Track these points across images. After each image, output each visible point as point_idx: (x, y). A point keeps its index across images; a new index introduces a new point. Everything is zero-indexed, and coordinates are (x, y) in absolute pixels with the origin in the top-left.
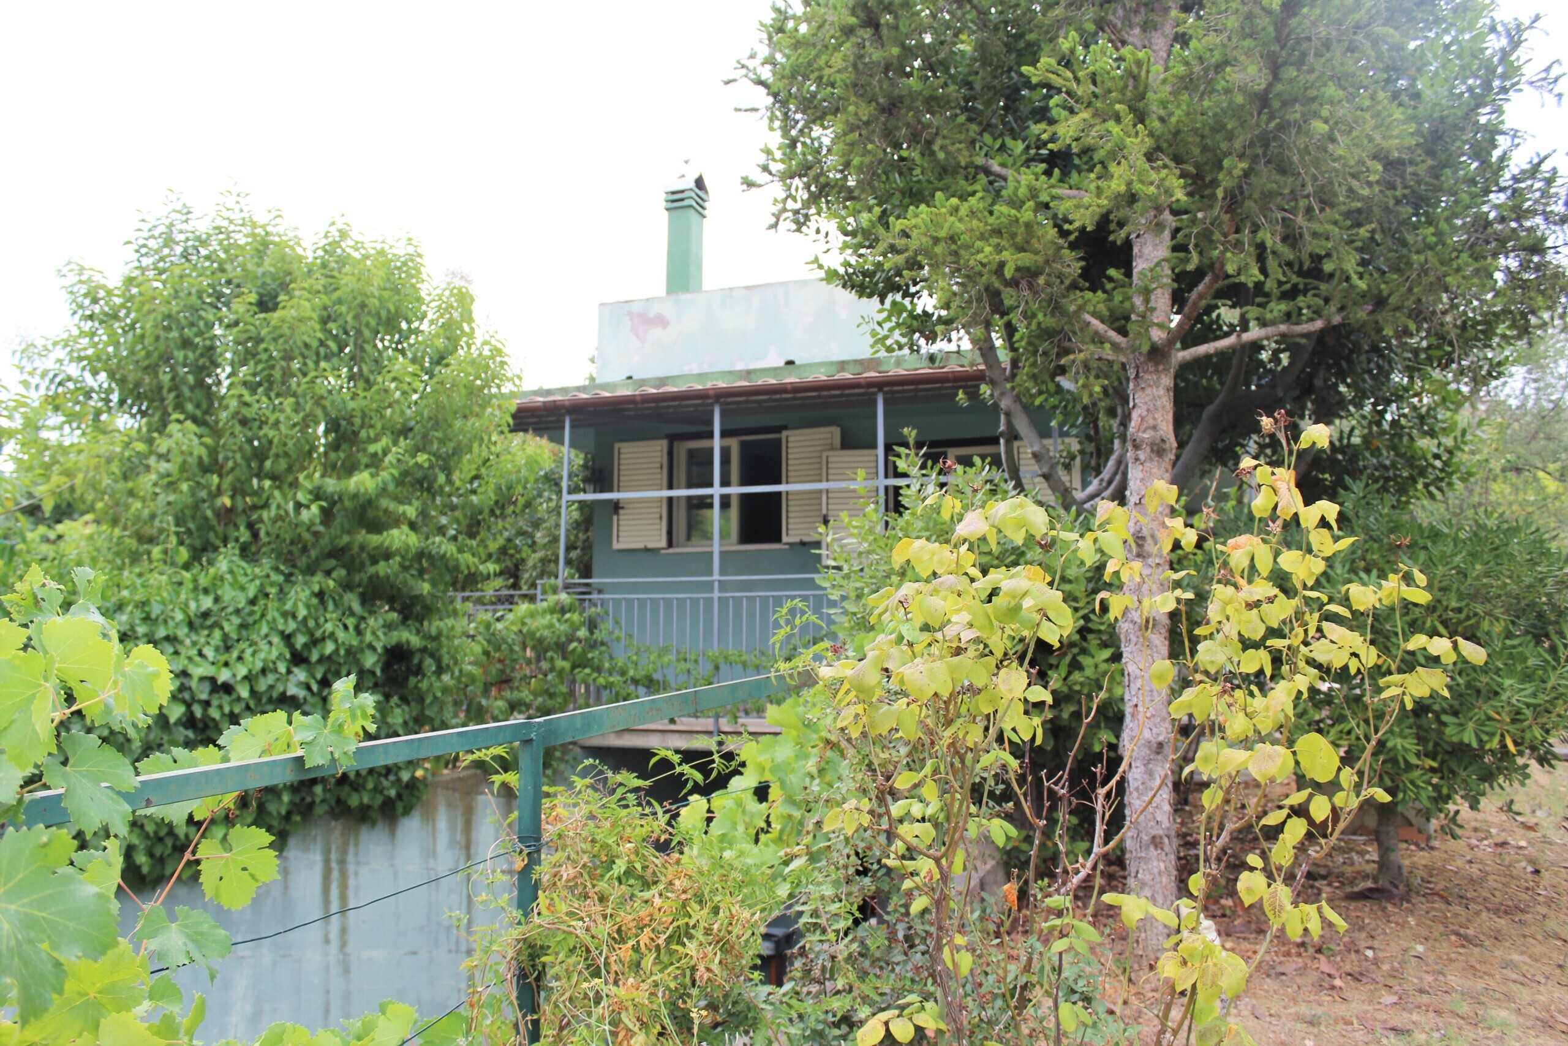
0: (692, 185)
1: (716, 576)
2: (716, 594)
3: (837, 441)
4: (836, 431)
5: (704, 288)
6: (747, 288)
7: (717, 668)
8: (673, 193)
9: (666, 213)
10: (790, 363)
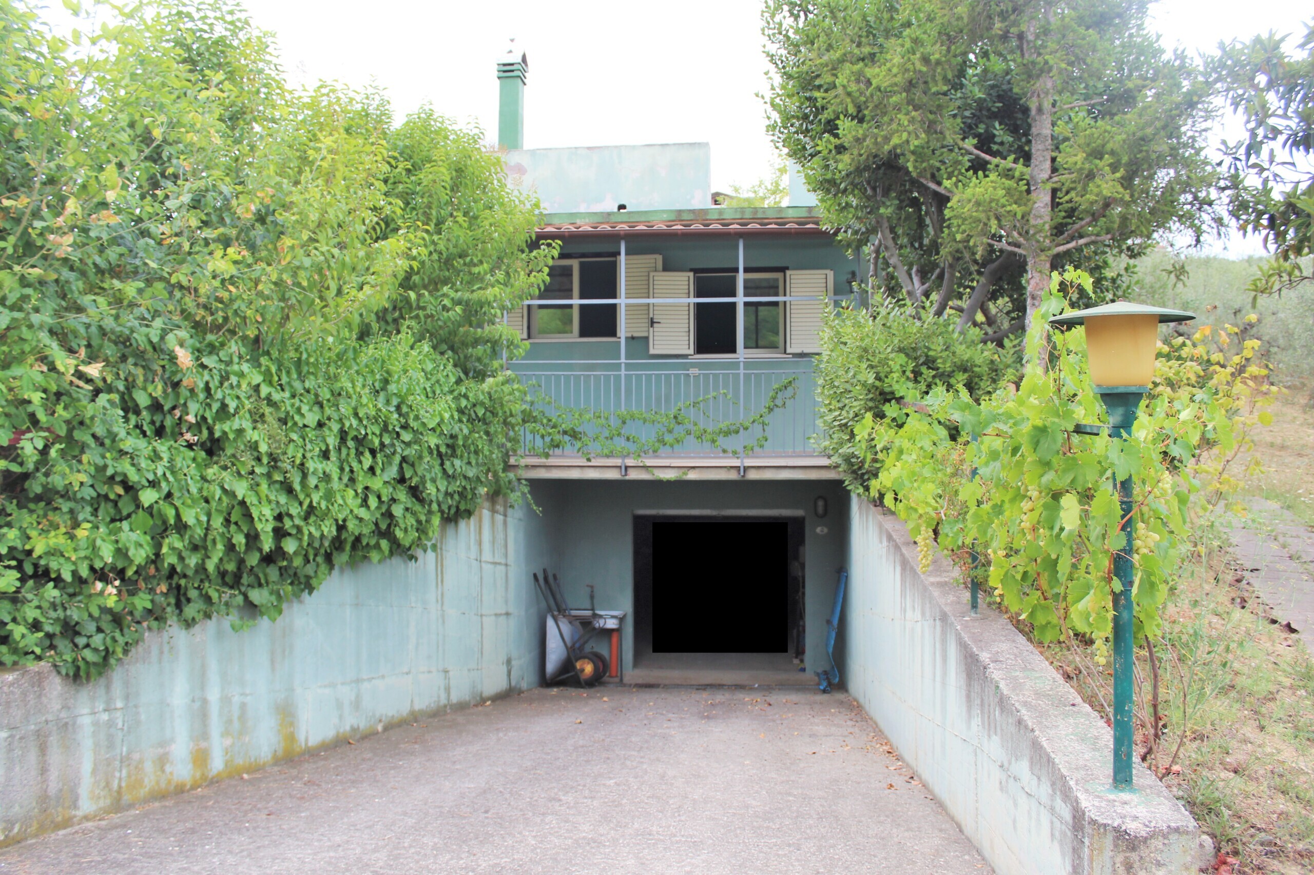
0: (520, 60)
1: (623, 360)
2: (623, 372)
3: (660, 265)
4: (659, 258)
5: (526, 147)
6: (589, 148)
7: (624, 423)
8: (505, 65)
9: (498, 81)
10: (622, 207)
